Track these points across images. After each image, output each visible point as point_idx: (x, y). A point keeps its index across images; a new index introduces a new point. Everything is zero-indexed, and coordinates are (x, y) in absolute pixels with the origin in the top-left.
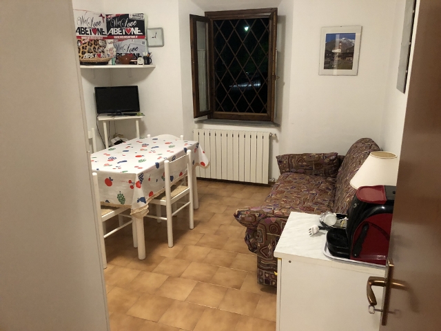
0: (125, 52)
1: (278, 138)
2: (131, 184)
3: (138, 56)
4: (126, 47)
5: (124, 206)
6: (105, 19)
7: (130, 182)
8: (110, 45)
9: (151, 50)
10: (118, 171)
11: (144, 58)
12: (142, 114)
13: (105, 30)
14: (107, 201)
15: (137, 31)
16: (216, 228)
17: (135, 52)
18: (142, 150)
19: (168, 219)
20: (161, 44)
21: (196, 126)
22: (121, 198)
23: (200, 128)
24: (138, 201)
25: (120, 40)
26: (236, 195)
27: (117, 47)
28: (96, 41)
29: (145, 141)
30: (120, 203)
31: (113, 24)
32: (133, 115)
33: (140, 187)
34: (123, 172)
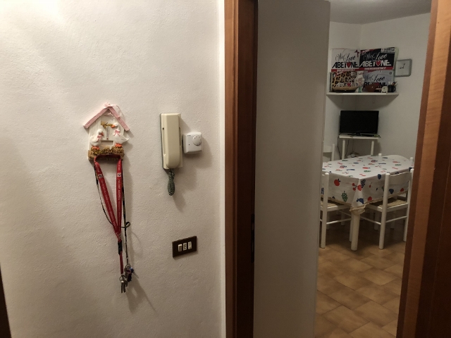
0: (373, 81)
2: (355, 187)
3: (384, 84)
4: (374, 78)
6: (359, 54)
7: (353, 185)
8: (360, 76)
9: (397, 79)
10: (346, 175)
11: (389, 87)
12: (379, 136)
13: (358, 63)
14: (333, 197)
15: (386, 63)
17: (382, 82)
19: (382, 224)
20: (408, 74)
22: (345, 196)
24: (357, 201)
25: (370, 71)
27: (366, 78)
28: (348, 73)
30: (343, 200)
31: (365, 58)
32: (370, 136)
33: (360, 190)
34: (349, 176)
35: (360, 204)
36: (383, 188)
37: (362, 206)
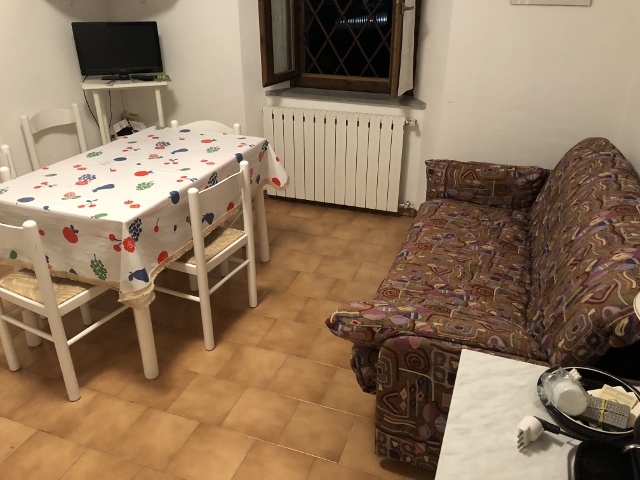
1: (421, 128)
2: (117, 243)
5: (107, 284)
7: (112, 238)
10: (88, 213)
12: (168, 79)
14: (72, 271)
16: (299, 306)
18: (152, 157)
19: (202, 299)
21: (269, 100)
22: (98, 267)
23: (276, 105)
24: (131, 278)
26: (338, 233)
29: (163, 135)
30: (97, 277)
32: (150, 79)
33: (132, 250)
34: (97, 217)
35: (139, 284)
36: (188, 220)
37: (145, 289)
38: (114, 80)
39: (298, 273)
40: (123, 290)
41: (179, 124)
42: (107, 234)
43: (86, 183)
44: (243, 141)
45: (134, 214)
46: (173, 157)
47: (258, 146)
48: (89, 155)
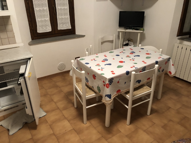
2: (105, 84)
5: (100, 94)
10: (99, 72)
12: (144, 30)
14: (93, 87)
18: (127, 56)
21: (179, 41)
23: (180, 43)
24: (106, 96)
30: (98, 91)
32: (138, 30)
33: (108, 88)
34: (101, 74)
35: (108, 99)
37: (109, 101)
38: (127, 29)
39: (170, 108)
40: (103, 99)
41: (141, 46)
42: (103, 80)
43: (104, 61)
44: (161, 56)
45: (112, 76)
46: (134, 58)
47: (166, 59)
48: (110, 52)
